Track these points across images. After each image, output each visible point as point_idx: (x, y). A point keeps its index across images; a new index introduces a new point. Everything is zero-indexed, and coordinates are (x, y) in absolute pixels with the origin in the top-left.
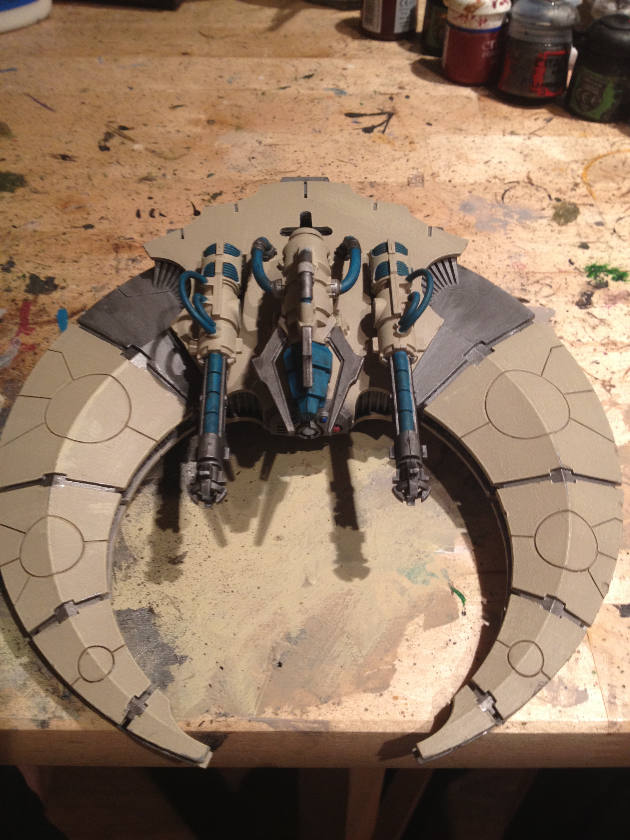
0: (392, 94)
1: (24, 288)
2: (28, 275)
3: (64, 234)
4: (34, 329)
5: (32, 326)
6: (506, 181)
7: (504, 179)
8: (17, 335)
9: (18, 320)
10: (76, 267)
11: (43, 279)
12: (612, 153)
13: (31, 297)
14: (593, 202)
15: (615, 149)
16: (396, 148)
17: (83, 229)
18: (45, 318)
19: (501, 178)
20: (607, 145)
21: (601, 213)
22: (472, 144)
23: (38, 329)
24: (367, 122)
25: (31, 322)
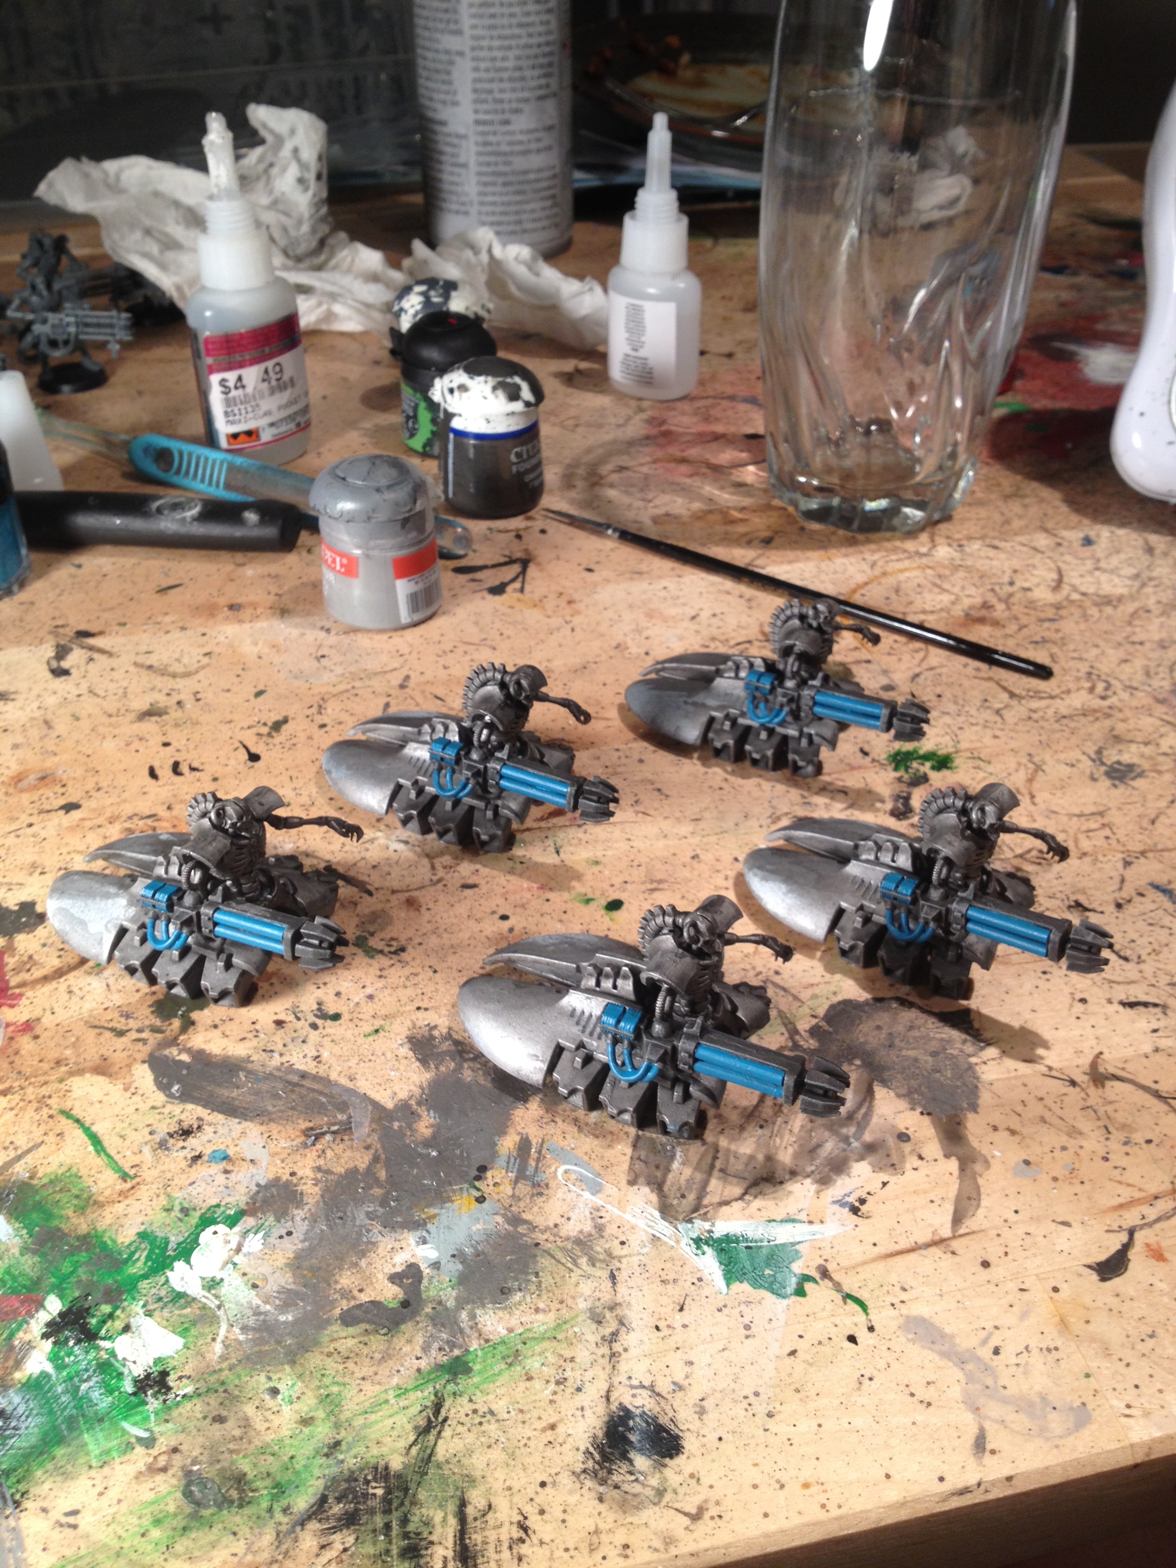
0: (518, 530)
3: (30, 825)
4: (21, 995)
5: (17, 991)
6: (732, 642)
7: (727, 640)
11: (16, 908)
12: (876, 577)
14: (869, 657)
15: (877, 571)
16: (549, 613)
17: (62, 812)
18: (37, 973)
19: (723, 638)
20: (865, 567)
21: (885, 672)
22: (663, 594)
23: (30, 994)
24: (492, 578)
25: (12, 983)
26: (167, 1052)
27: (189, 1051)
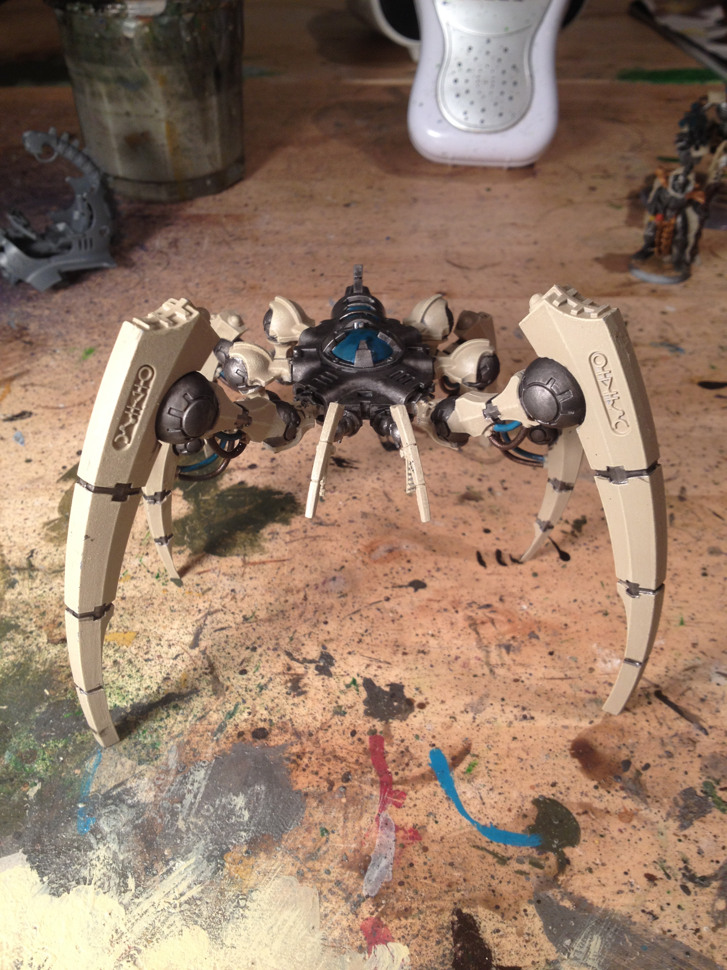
1: (361, 708)
2: (360, 681)
3: (388, 599)
4: (405, 793)
5: (400, 787)
8: (383, 808)
9: (373, 775)
10: (427, 664)
11: (387, 689)
13: (379, 725)
17: (411, 589)
18: (416, 771)
23: (411, 793)
25: (395, 778)
26: (550, 893)
27: (570, 895)
